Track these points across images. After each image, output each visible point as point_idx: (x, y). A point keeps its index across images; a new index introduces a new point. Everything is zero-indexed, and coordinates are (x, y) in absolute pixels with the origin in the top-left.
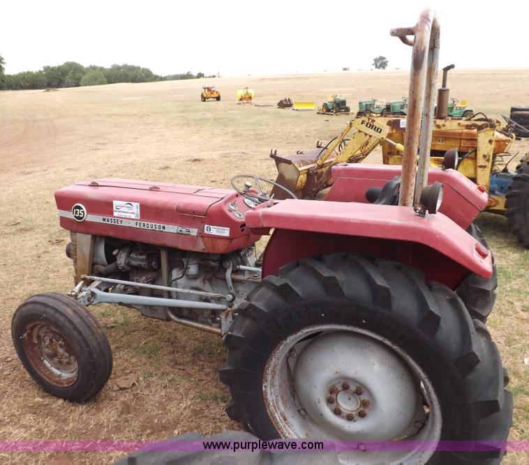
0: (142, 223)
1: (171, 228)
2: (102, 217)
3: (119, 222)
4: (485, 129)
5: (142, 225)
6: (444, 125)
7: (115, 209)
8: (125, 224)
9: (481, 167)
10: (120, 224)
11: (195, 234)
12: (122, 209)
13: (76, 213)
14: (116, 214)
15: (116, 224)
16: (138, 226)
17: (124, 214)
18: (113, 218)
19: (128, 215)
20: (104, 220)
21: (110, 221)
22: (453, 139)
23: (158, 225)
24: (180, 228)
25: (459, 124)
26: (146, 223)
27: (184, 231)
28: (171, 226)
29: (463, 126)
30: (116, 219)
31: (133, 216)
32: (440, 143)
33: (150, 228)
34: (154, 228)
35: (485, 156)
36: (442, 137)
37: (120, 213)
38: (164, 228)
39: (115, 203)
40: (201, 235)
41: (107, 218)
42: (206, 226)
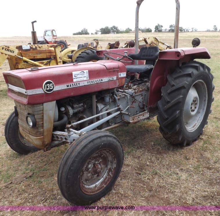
0: (91, 81)
1: (105, 79)
2: (66, 85)
3: (78, 84)
4: (58, 47)
5: (91, 83)
6: (42, 47)
7: (74, 77)
8: (82, 84)
9: (59, 62)
10: (78, 86)
11: (116, 79)
12: (78, 76)
13: (47, 87)
14: (74, 80)
15: (76, 86)
16: (89, 84)
17: (80, 79)
18: (74, 84)
19: (82, 79)
20: (68, 86)
21: (71, 85)
22: (43, 53)
23: (99, 79)
24: (109, 78)
25: (48, 46)
26: (93, 80)
27: (111, 79)
28: (105, 78)
29: (49, 46)
30: (76, 83)
31: (85, 79)
32: (39, 55)
33: (95, 83)
34: (97, 82)
35: (60, 58)
36: (39, 53)
37: (77, 79)
38: (102, 80)
39: (74, 73)
40: (118, 78)
41: (69, 84)
42: (119, 73)
